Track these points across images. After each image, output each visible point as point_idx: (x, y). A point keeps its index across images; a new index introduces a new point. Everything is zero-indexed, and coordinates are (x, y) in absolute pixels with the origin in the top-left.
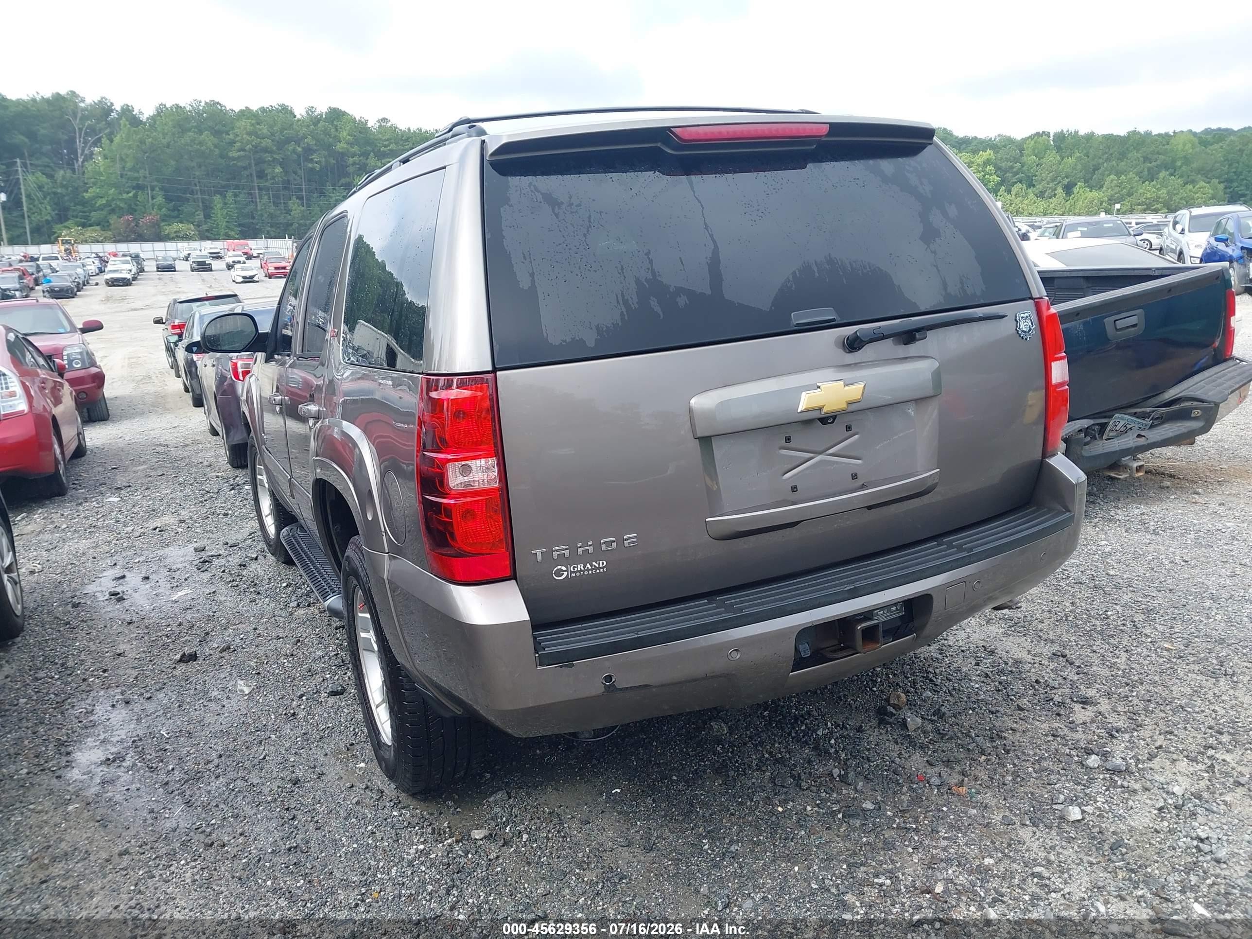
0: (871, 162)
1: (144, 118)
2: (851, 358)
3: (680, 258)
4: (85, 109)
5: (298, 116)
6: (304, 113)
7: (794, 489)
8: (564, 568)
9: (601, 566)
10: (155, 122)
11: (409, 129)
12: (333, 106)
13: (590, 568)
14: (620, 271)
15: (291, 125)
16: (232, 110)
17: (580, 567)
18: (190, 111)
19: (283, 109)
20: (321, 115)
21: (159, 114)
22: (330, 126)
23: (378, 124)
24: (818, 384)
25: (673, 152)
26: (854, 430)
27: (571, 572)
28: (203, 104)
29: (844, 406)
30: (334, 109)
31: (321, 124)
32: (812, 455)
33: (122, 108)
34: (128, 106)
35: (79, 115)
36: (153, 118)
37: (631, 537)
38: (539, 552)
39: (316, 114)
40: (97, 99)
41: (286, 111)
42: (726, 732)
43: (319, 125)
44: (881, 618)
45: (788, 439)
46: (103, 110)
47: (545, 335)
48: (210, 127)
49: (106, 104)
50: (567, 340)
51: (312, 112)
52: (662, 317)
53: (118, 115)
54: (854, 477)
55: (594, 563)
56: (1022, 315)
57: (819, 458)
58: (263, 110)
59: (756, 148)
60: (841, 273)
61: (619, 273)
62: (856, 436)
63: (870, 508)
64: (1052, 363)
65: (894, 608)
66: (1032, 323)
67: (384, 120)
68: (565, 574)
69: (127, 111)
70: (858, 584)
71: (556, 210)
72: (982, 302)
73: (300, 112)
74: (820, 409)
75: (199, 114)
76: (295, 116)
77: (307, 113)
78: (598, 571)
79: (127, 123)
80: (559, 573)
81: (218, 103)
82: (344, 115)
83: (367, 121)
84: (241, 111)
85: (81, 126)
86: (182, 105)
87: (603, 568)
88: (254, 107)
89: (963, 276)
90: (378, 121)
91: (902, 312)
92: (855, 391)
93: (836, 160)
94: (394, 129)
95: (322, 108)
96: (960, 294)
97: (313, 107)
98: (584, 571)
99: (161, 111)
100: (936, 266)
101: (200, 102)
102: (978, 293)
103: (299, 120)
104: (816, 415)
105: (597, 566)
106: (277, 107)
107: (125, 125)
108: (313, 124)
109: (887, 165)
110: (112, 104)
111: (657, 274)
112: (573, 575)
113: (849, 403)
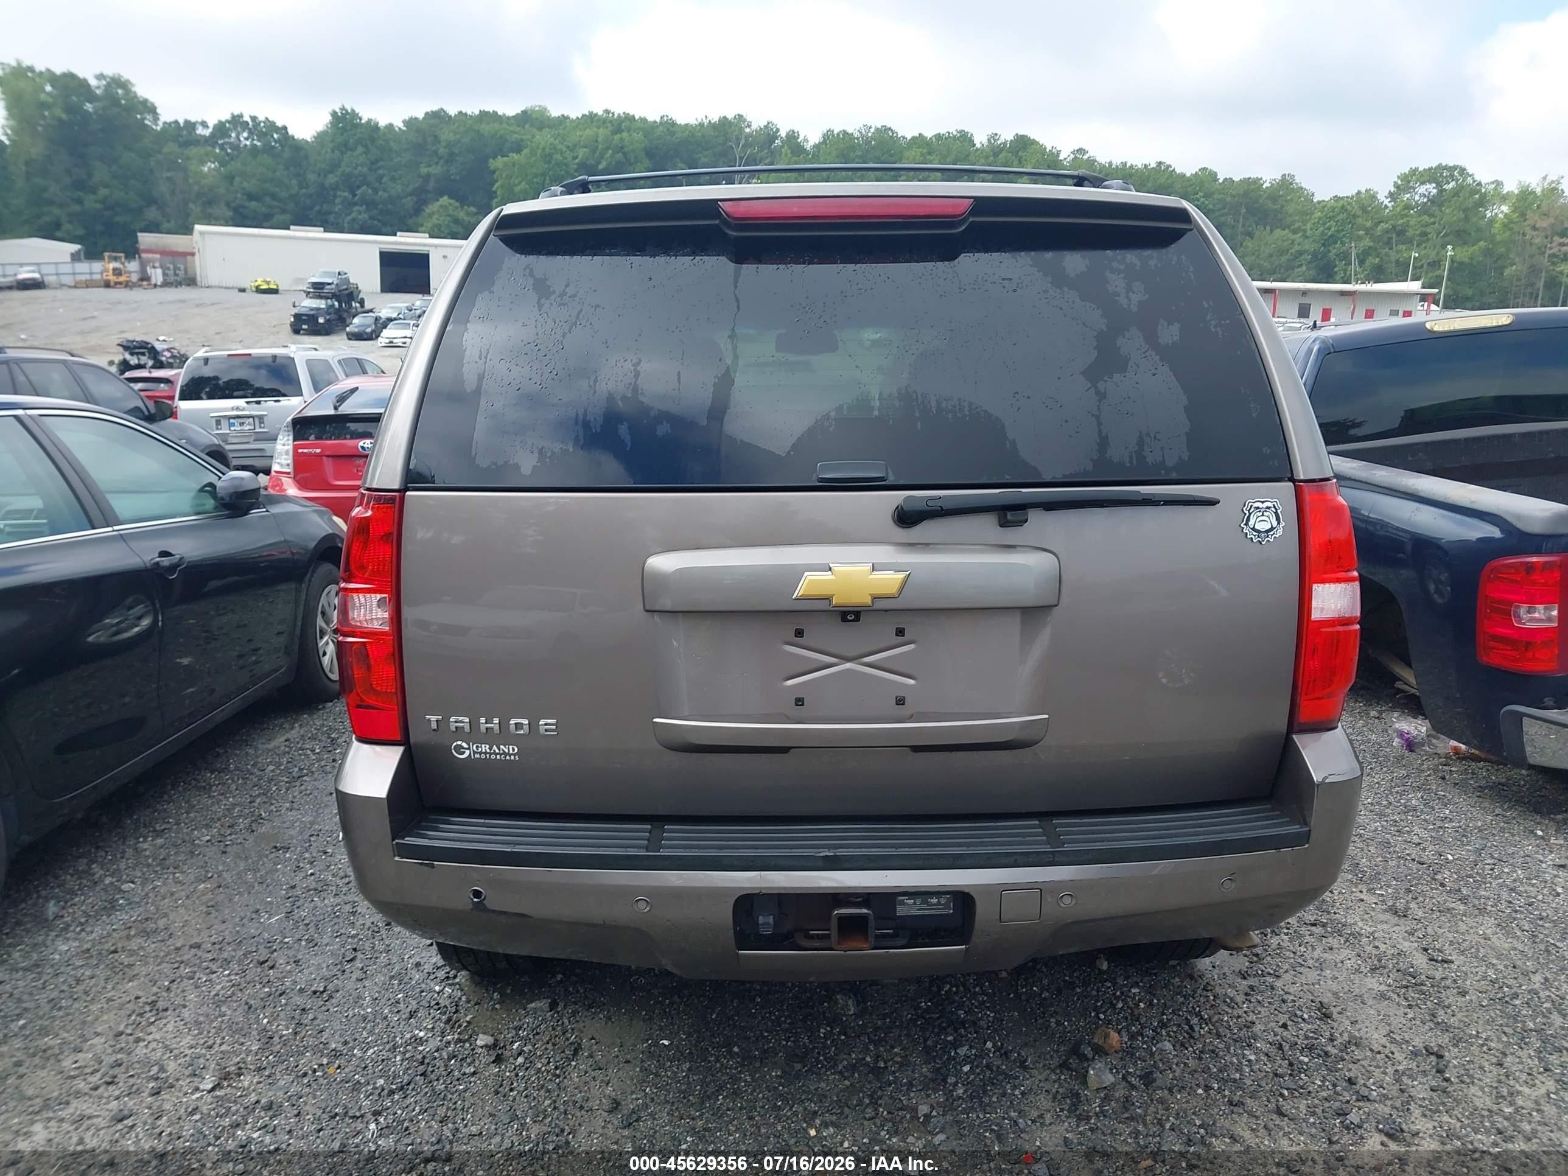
0: (1049, 255)
1: (808, 146)
2: (903, 534)
3: (679, 373)
4: (750, 135)
5: (978, 146)
6: (985, 141)
7: (800, 702)
8: (465, 745)
9: (511, 752)
10: (819, 152)
11: (1110, 164)
12: (1021, 133)
13: (497, 751)
14: (591, 383)
15: (967, 156)
16: (904, 138)
17: (485, 748)
18: (858, 139)
19: (961, 136)
20: (1005, 143)
21: (824, 142)
22: (1014, 157)
23: (1072, 156)
24: (831, 565)
25: (734, 234)
26: (908, 636)
27: (475, 753)
28: (872, 130)
29: (868, 600)
30: (1023, 136)
31: (1004, 154)
32: (833, 660)
33: (787, 135)
34: (793, 132)
35: (742, 142)
36: (816, 147)
37: (546, 723)
38: (433, 718)
39: (999, 142)
40: (763, 124)
41: (965, 138)
42: (851, 1012)
43: (1000, 156)
44: (907, 909)
45: (799, 633)
46: (769, 134)
47: (473, 453)
48: (875, 157)
49: (772, 129)
50: (498, 464)
51: (995, 140)
52: (628, 449)
53: (782, 142)
54: (901, 701)
55: (502, 747)
56: (1256, 505)
57: (848, 665)
58: (938, 137)
59: (878, 230)
60: (917, 415)
61: (590, 387)
62: (912, 646)
63: (916, 749)
64: (1315, 586)
65: (934, 901)
66: (1278, 519)
67: (1081, 151)
68: (467, 752)
69: (792, 136)
70: (841, 852)
71: (542, 301)
72: (1174, 476)
73: (980, 139)
74: (828, 599)
75: (867, 141)
76: (974, 145)
77: (989, 140)
78: (508, 758)
79: (789, 151)
80: (459, 749)
81: (890, 129)
82: (1032, 144)
83: (1059, 152)
84: (913, 138)
85: (743, 155)
86: (850, 131)
87: (515, 755)
88: (929, 134)
89: (1148, 435)
90: (1073, 153)
91: (1008, 479)
92: (889, 580)
93: (987, 250)
94: (1092, 162)
95: (1007, 136)
96: (1131, 461)
97: (996, 134)
98: (490, 754)
99: (828, 137)
100: (1098, 417)
101: (870, 128)
102: (1170, 463)
103: (977, 150)
104: (822, 605)
105: (507, 751)
106: (955, 133)
107: (786, 155)
108: (994, 154)
109: (1074, 262)
110: (778, 130)
111: (640, 391)
112: (477, 756)
113: (875, 598)
